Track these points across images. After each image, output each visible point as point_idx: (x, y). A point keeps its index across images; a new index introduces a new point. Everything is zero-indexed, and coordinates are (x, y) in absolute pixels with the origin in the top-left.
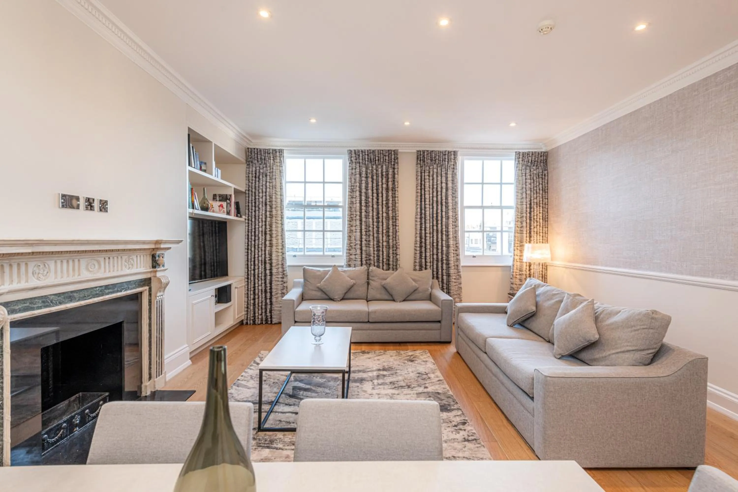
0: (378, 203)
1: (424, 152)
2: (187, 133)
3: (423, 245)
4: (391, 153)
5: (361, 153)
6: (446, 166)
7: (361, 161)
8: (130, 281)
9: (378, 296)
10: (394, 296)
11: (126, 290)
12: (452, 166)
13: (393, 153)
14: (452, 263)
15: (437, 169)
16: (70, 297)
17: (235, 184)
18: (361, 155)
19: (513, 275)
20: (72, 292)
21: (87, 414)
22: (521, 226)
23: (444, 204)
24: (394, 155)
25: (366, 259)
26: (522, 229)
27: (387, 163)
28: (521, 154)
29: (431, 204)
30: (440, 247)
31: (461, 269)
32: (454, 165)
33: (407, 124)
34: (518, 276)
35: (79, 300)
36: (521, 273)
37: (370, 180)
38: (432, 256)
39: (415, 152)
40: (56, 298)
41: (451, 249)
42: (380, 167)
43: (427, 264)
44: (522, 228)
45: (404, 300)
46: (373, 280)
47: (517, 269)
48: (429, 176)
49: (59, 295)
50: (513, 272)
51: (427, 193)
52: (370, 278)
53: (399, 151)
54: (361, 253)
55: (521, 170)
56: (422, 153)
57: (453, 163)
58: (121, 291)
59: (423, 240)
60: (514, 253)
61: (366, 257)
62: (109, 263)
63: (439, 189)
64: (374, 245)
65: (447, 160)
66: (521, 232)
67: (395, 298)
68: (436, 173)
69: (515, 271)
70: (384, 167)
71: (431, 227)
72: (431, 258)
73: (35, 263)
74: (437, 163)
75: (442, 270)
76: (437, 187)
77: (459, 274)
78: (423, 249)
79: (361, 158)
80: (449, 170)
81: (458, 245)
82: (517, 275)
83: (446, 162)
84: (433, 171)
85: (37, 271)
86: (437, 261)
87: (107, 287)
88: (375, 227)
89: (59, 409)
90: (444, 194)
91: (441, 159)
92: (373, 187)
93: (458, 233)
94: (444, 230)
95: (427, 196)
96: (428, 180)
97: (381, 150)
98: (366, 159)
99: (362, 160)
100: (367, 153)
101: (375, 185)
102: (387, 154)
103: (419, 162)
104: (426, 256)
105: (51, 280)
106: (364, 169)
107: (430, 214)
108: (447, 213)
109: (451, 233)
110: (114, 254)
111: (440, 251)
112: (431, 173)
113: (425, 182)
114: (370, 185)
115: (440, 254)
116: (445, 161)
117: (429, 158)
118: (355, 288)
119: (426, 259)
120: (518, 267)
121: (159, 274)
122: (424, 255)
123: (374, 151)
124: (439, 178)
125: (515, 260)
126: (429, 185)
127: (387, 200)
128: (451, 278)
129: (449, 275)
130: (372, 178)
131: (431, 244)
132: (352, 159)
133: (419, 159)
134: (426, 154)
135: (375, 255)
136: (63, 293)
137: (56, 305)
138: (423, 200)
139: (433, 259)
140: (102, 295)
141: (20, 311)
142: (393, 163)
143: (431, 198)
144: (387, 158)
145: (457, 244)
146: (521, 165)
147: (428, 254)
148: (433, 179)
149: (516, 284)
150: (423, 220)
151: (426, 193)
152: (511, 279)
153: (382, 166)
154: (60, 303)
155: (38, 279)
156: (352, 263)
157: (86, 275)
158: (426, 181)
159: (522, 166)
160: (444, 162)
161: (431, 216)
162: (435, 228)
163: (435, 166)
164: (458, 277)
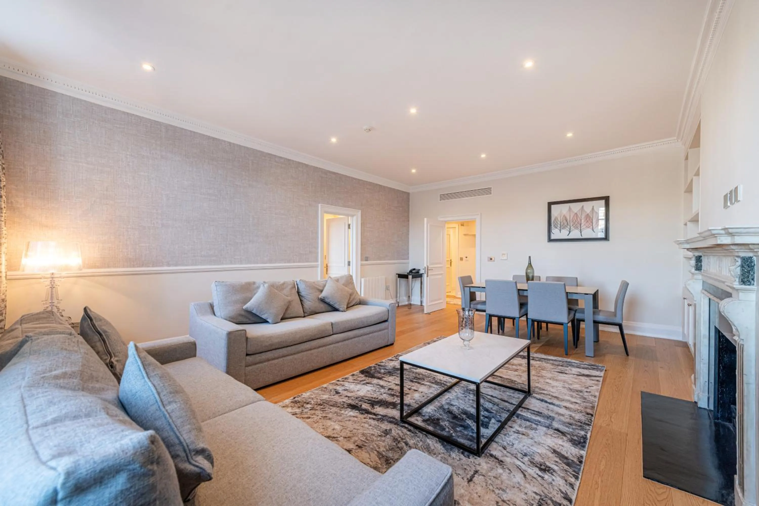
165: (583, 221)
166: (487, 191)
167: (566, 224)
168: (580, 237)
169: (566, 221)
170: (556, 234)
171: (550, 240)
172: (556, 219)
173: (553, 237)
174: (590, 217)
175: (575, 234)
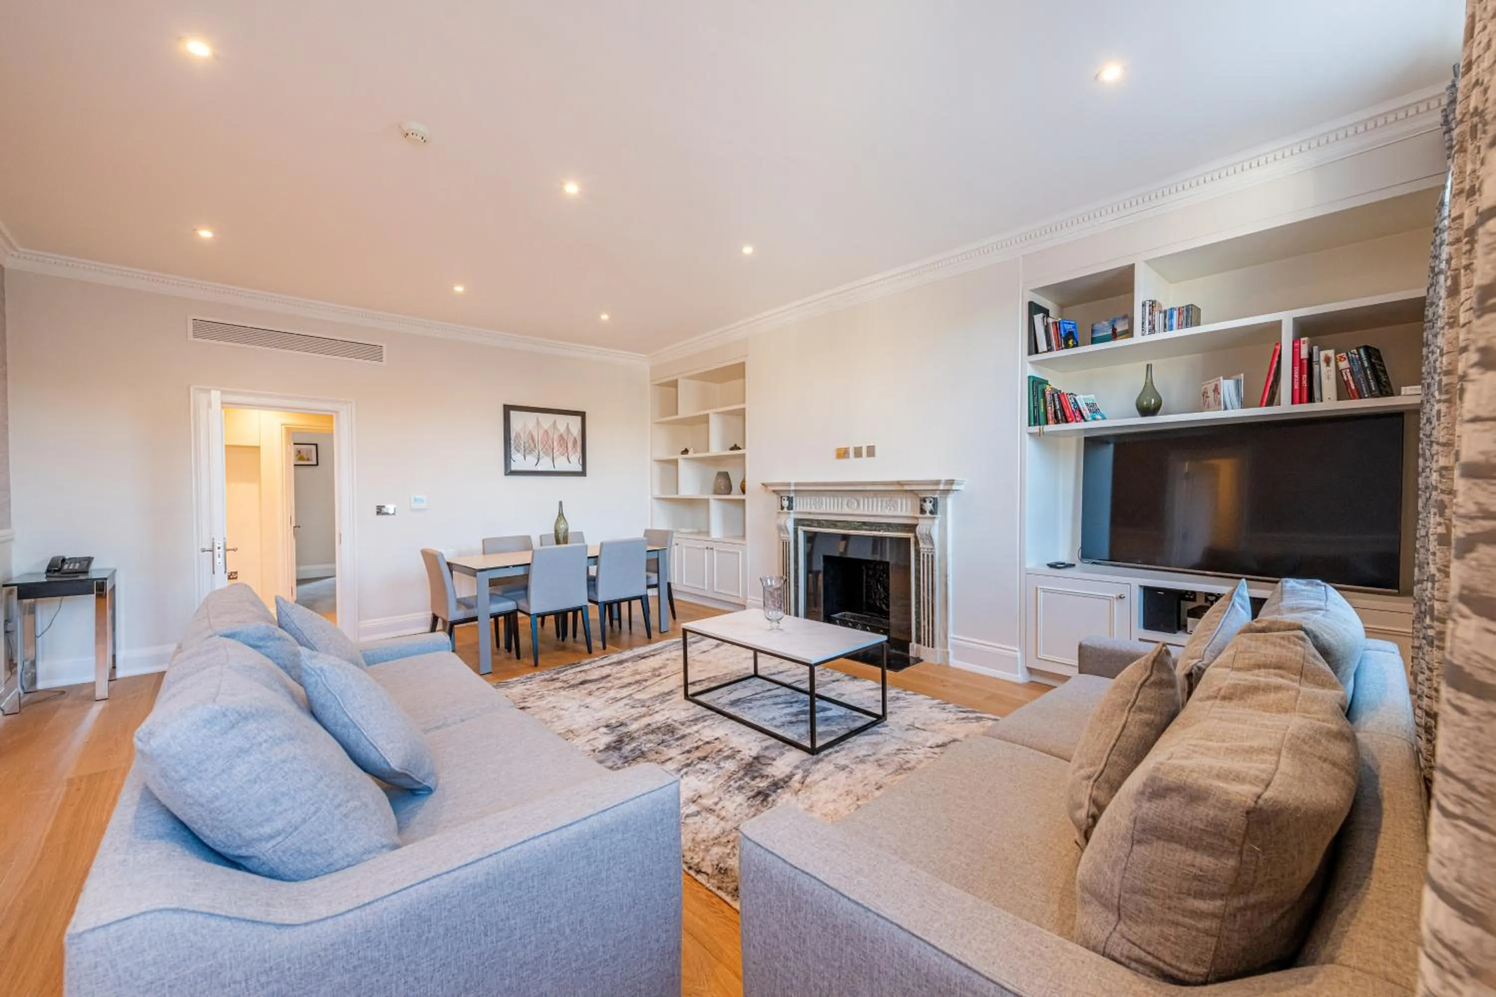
8: (890, 524)
11: (885, 531)
16: (835, 524)
20: (835, 521)
35: (840, 529)
49: (827, 521)
58: (879, 531)
62: (868, 502)
87: (864, 523)
110: (871, 495)
121: (921, 522)
157: (846, 510)
165: (555, 444)
166: (373, 352)
167: (532, 446)
168: (552, 469)
169: (533, 441)
170: (519, 462)
171: (509, 472)
172: (518, 435)
173: (514, 467)
174: (563, 439)
175: (545, 465)
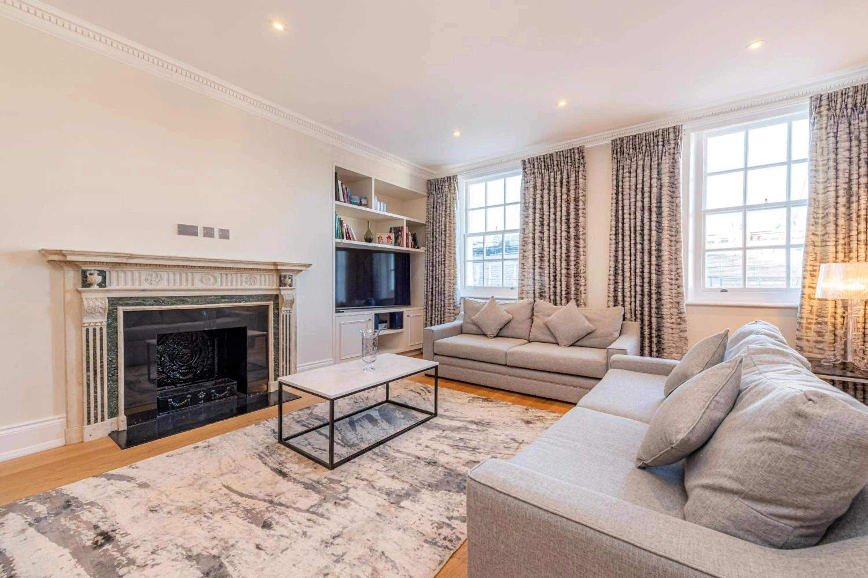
0: (555, 219)
1: (622, 140)
2: (334, 171)
3: (620, 272)
4: (574, 152)
5: (536, 160)
6: (660, 152)
7: (536, 171)
8: (251, 295)
9: (542, 337)
10: (557, 338)
11: (246, 302)
12: (672, 151)
13: (576, 151)
14: (666, 298)
15: (644, 160)
16: (183, 300)
17: (407, 216)
18: (536, 163)
19: (800, 323)
20: (184, 297)
21: (213, 393)
22: (823, 233)
23: (654, 209)
24: (579, 153)
25: (539, 291)
26: (825, 238)
27: (569, 167)
28: (824, 98)
29: (632, 212)
30: (646, 275)
31: (685, 309)
32: (674, 148)
33: (562, 104)
34: (813, 327)
35: (191, 304)
36: (820, 319)
37: (546, 191)
38: (633, 288)
39: (608, 144)
40: (168, 300)
41: (666, 278)
42: (559, 173)
43: (626, 299)
44: (826, 236)
45: (572, 345)
46: (537, 317)
47: (811, 312)
48: (630, 173)
49: (171, 297)
50: (801, 318)
51: (626, 197)
52: (535, 314)
53: (586, 146)
54: (534, 283)
55: (826, 128)
56: (618, 142)
57: (673, 146)
58: (240, 302)
59: (620, 266)
60: (803, 283)
61: (540, 289)
62: (227, 278)
63: (647, 189)
64: (549, 273)
65: (661, 143)
66: (824, 244)
67: (559, 341)
68: (641, 167)
69: (805, 316)
70: (565, 172)
71: (632, 246)
72: (633, 291)
73: (148, 273)
74: (644, 151)
75: (650, 308)
76: (643, 186)
77: (681, 316)
78: (620, 278)
79: (536, 167)
80: (664, 158)
81: (679, 271)
82: (810, 323)
83: (660, 147)
84: (637, 164)
85: (150, 278)
86: (642, 295)
87: (223, 297)
88: (551, 250)
89: (206, 386)
90: (654, 195)
91: (652, 144)
92: (549, 201)
93: (680, 252)
94: (653, 248)
95: (626, 202)
96: (628, 179)
97: (560, 152)
98: (543, 167)
99: (538, 168)
100: (542, 159)
101: (552, 197)
102: (569, 155)
103: (615, 155)
104: (623, 289)
105: (163, 285)
106: (539, 180)
107: (630, 227)
108: (659, 223)
109: (665, 255)
110: (232, 272)
111: (646, 280)
112: (634, 167)
113: (623, 182)
114: (546, 199)
115: (646, 285)
116: (658, 145)
117: (631, 146)
118: (513, 324)
119: (623, 292)
120: (815, 309)
121: (283, 292)
122: (620, 286)
123: (551, 155)
124: (647, 172)
125: (806, 297)
126: (630, 186)
127: (568, 214)
128: (664, 321)
129: (660, 316)
130: (549, 190)
131: (633, 271)
132: (527, 170)
133: (615, 152)
134: (625, 142)
135: (551, 287)
136: (176, 297)
137: (168, 305)
138: (620, 208)
139: (636, 292)
140: (218, 303)
141: (133, 305)
142: (577, 165)
143: (633, 204)
144: (569, 159)
145: (678, 269)
146: (825, 118)
147: (627, 285)
148: (636, 177)
149: (808, 341)
150: (620, 237)
151: (624, 197)
152: (798, 330)
153: (562, 173)
154: (172, 304)
155: (151, 284)
156: (524, 295)
157: (198, 285)
158: (624, 180)
159: (829, 119)
160: (656, 147)
161: (632, 229)
162: (639, 246)
163: (640, 156)
164: (679, 320)
